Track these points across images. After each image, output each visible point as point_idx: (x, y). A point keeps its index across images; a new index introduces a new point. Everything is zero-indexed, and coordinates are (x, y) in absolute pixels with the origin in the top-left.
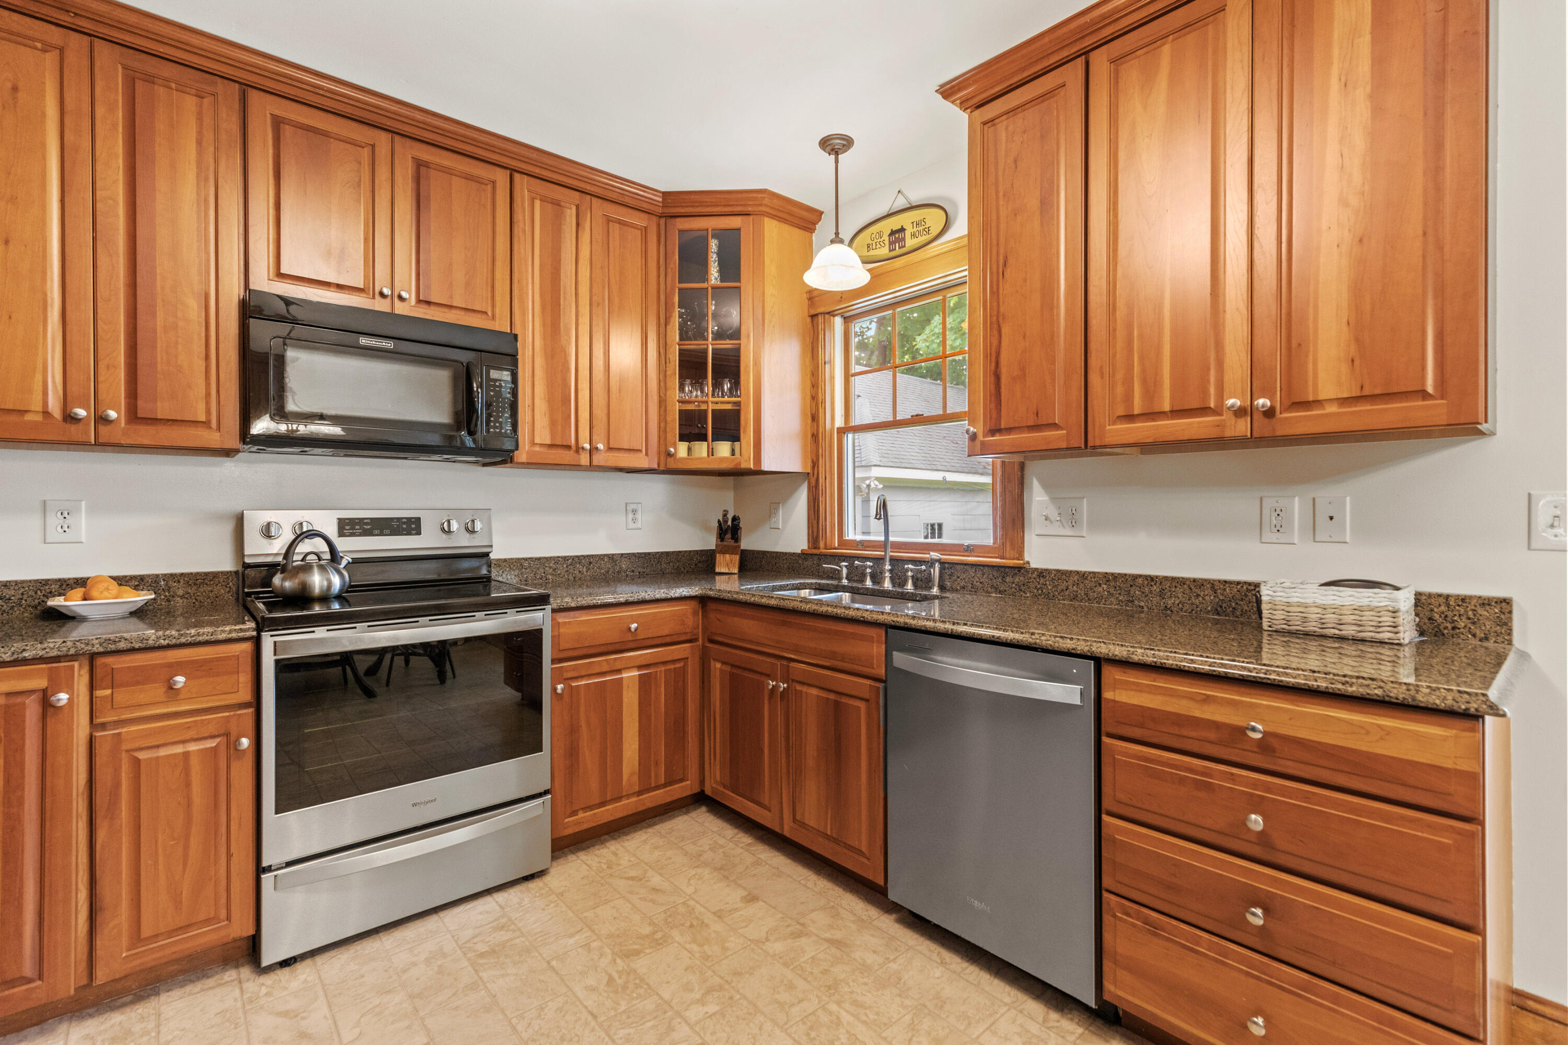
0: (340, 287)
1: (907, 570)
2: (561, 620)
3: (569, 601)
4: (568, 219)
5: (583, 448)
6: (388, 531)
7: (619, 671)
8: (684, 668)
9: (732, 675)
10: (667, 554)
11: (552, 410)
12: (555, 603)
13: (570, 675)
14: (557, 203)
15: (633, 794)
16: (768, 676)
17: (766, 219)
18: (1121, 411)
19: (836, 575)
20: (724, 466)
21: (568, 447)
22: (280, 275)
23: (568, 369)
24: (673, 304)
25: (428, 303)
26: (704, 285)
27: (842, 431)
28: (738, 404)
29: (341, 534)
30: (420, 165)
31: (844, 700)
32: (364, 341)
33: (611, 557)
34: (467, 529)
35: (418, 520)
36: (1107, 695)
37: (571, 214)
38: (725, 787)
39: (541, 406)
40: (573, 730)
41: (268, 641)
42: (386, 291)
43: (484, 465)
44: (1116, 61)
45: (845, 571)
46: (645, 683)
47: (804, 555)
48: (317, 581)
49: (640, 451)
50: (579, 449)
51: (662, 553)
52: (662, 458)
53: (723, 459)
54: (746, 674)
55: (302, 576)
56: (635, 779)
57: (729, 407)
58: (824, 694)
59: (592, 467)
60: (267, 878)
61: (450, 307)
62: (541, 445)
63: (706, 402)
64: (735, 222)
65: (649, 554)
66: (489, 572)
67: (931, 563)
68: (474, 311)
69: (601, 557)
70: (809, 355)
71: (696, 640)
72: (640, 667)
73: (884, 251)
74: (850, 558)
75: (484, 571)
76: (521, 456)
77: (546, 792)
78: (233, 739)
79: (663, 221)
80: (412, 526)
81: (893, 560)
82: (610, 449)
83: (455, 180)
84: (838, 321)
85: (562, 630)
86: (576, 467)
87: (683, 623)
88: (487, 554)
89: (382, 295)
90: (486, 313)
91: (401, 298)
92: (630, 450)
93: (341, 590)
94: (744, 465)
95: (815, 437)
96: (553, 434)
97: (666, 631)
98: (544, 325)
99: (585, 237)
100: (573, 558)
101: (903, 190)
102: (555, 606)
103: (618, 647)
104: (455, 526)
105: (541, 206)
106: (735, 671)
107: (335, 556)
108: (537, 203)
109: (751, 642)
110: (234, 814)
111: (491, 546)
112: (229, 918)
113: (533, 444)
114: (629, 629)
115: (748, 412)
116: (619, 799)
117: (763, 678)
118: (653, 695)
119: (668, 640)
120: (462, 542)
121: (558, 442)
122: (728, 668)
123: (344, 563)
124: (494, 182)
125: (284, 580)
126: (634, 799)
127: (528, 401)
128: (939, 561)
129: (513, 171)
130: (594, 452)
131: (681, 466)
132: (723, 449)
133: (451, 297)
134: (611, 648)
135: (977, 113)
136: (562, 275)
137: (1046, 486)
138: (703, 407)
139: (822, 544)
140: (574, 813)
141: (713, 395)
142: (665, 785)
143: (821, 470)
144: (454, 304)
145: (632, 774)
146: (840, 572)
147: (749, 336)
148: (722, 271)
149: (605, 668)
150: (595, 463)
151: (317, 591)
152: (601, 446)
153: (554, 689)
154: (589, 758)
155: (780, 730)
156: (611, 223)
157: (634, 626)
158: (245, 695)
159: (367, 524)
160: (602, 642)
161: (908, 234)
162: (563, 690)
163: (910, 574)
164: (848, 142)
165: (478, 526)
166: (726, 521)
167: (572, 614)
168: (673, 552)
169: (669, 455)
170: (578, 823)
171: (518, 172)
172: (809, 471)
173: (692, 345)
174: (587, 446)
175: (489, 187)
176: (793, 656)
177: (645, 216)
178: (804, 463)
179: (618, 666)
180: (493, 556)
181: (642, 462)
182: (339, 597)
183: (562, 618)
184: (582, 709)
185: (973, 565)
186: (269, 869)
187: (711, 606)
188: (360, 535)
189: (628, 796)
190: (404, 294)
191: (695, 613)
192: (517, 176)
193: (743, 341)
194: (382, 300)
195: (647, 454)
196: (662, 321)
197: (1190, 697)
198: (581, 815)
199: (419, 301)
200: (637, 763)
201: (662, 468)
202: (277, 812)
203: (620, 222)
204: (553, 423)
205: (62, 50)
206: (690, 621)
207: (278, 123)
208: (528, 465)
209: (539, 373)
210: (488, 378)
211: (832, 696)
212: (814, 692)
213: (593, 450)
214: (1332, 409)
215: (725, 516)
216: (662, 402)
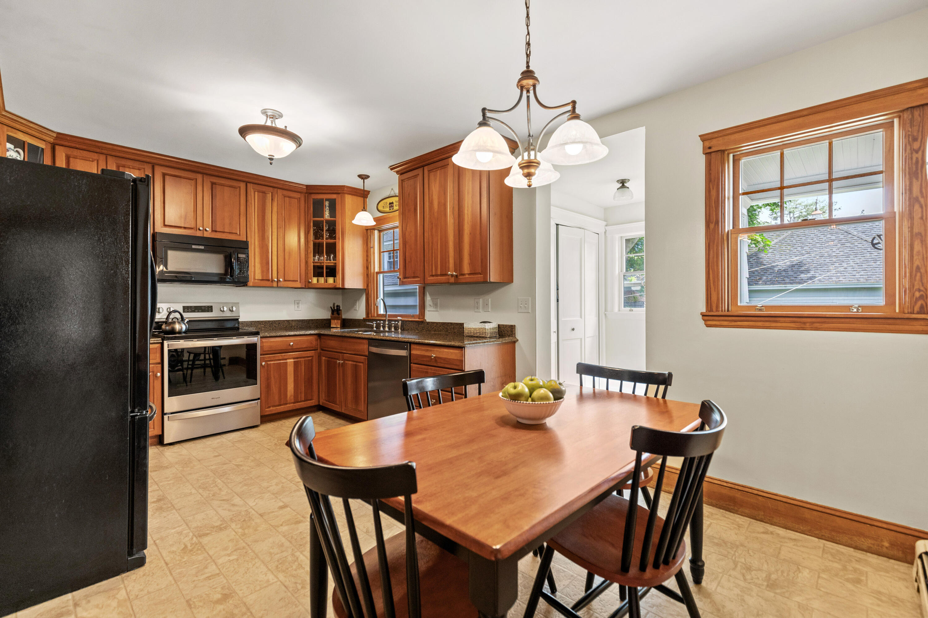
0: (185, 228)
1: (392, 324)
2: (264, 341)
3: (267, 334)
4: (268, 198)
5: (274, 281)
6: (200, 311)
7: (286, 359)
8: (312, 360)
9: (328, 361)
10: (312, 320)
11: (262, 267)
12: (262, 335)
13: (267, 360)
14: (264, 192)
15: (291, 403)
16: (338, 359)
17: (346, 195)
18: (431, 274)
19: (372, 327)
20: (330, 286)
21: (269, 280)
22: (165, 225)
23: (269, 252)
24: (311, 226)
25: (216, 231)
26: (322, 219)
27: (377, 273)
28: (336, 263)
29: (184, 312)
30: (213, 184)
31: (358, 364)
32: (194, 247)
33: (288, 321)
34: (230, 310)
35: (212, 307)
36: (412, 352)
37: (269, 196)
38: (326, 401)
39: (258, 266)
40: (268, 379)
41: (166, 343)
42: (201, 228)
43: (237, 287)
44: (429, 171)
45: (375, 325)
46: (296, 364)
47: (364, 320)
48: (177, 327)
49: (297, 281)
50: (273, 281)
51: (310, 320)
52: (307, 283)
53: (330, 284)
54: (333, 360)
55: (172, 325)
56: (292, 397)
57: (333, 264)
58: (353, 363)
59: (278, 287)
60: (166, 417)
61: (224, 232)
62: (258, 280)
63: (323, 263)
64: (334, 196)
65: (304, 320)
66: (239, 326)
67: (398, 321)
68: (232, 233)
69: (284, 321)
70: (365, 245)
71: (317, 350)
72: (294, 358)
73: (387, 209)
74: (376, 320)
75: (237, 325)
76: (250, 283)
77: (259, 399)
78: (155, 373)
79: (307, 195)
80: (209, 309)
81: (389, 321)
82: (285, 280)
83: (225, 188)
84: (376, 232)
85: (264, 344)
86: (272, 287)
87: (311, 343)
88: (238, 319)
89: (199, 229)
90: (237, 233)
91: (206, 230)
92: (293, 281)
93: (186, 330)
94: (337, 286)
95: (367, 275)
96: (262, 276)
97: (304, 346)
98: (259, 236)
99: (275, 204)
100: (272, 321)
101: (394, 189)
102: (261, 336)
103: (285, 351)
104: (225, 309)
105: (258, 195)
106: (329, 359)
107: (182, 319)
108: (256, 193)
109: (333, 348)
110: (155, 396)
111: (239, 316)
112: (154, 428)
113: (255, 279)
114: (290, 345)
115: (339, 267)
116: (286, 404)
117: (335, 360)
118: (299, 368)
119: (305, 349)
120: (228, 314)
121: (265, 278)
122: (327, 359)
123: (186, 321)
124: (240, 187)
125: (166, 326)
126: (292, 405)
127: (253, 264)
128: (401, 320)
129: (247, 183)
130: (279, 282)
131: (313, 286)
132: (331, 280)
133: (224, 228)
134: (283, 351)
135: (402, 175)
136: (266, 218)
137: (430, 295)
138: (323, 264)
139: (370, 316)
140: (269, 407)
141: (327, 260)
142: (304, 401)
143: (370, 288)
144: (225, 231)
145: (291, 396)
146: (373, 325)
147: (339, 239)
148: (330, 213)
149: (281, 358)
150: (279, 285)
151: (177, 330)
152: (281, 280)
153: (261, 364)
154: (274, 389)
155: (341, 377)
156: (285, 198)
157: (292, 344)
158: (159, 360)
159: (193, 308)
160: (280, 349)
161: (394, 204)
162: (264, 364)
163: (393, 325)
164: (368, 177)
165: (234, 309)
166: (334, 307)
167: (268, 339)
168: (314, 320)
169: (309, 282)
170: (270, 411)
171: (249, 182)
172: (366, 288)
173: (317, 241)
174: (276, 280)
175: (238, 189)
176: (345, 352)
177: (299, 194)
178: (364, 285)
179: (285, 357)
180: (240, 320)
181: (298, 285)
182: (185, 332)
183: (264, 340)
184: (272, 372)
185: (411, 321)
186: (166, 414)
187: (322, 337)
188: (191, 312)
189: (290, 403)
190: (207, 229)
191: (316, 340)
192: (248, 184)
193: (337, 240)
194: (200, 231)
195: (300, 282)
196: (307, 232)
197: (424, 350)
198: (271, 408)
199: (212, 231)
200: (293, 392)
201: (307, 287)
202: (169, 396)
203: (289, 197)
204: (262, 272)
205: (98, 161)
206: (314, 343)
207: (164, 175)
208: (253, 287)
209: (257, 254)
210: (238, 257)
211: (355, 363)
212: (350, 362)
213: (278, 281)
214: (467, 276)
215: (334, 305)
216: (306, 262)
